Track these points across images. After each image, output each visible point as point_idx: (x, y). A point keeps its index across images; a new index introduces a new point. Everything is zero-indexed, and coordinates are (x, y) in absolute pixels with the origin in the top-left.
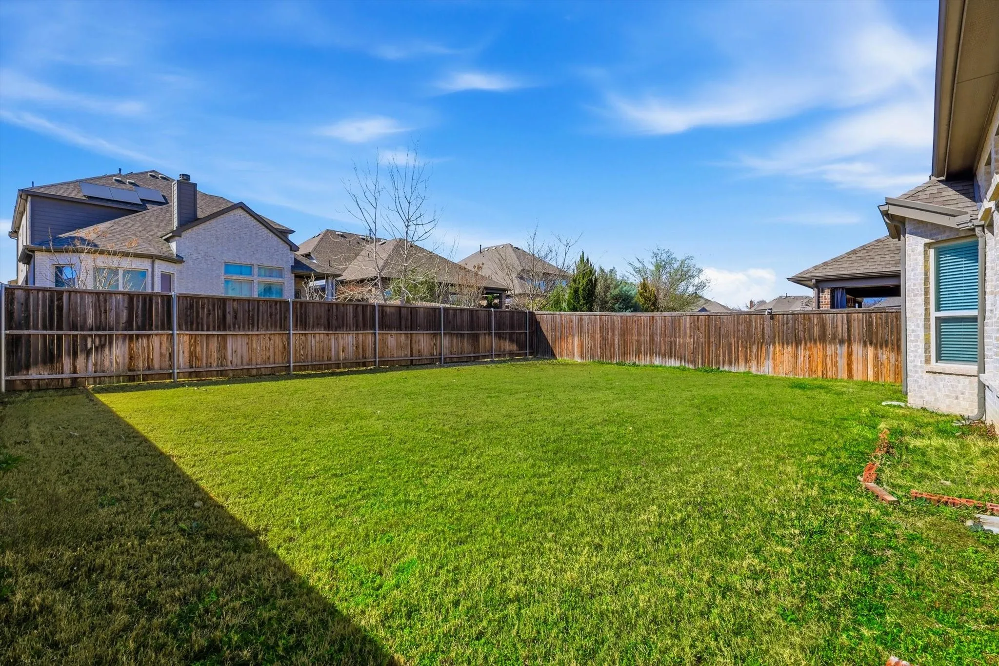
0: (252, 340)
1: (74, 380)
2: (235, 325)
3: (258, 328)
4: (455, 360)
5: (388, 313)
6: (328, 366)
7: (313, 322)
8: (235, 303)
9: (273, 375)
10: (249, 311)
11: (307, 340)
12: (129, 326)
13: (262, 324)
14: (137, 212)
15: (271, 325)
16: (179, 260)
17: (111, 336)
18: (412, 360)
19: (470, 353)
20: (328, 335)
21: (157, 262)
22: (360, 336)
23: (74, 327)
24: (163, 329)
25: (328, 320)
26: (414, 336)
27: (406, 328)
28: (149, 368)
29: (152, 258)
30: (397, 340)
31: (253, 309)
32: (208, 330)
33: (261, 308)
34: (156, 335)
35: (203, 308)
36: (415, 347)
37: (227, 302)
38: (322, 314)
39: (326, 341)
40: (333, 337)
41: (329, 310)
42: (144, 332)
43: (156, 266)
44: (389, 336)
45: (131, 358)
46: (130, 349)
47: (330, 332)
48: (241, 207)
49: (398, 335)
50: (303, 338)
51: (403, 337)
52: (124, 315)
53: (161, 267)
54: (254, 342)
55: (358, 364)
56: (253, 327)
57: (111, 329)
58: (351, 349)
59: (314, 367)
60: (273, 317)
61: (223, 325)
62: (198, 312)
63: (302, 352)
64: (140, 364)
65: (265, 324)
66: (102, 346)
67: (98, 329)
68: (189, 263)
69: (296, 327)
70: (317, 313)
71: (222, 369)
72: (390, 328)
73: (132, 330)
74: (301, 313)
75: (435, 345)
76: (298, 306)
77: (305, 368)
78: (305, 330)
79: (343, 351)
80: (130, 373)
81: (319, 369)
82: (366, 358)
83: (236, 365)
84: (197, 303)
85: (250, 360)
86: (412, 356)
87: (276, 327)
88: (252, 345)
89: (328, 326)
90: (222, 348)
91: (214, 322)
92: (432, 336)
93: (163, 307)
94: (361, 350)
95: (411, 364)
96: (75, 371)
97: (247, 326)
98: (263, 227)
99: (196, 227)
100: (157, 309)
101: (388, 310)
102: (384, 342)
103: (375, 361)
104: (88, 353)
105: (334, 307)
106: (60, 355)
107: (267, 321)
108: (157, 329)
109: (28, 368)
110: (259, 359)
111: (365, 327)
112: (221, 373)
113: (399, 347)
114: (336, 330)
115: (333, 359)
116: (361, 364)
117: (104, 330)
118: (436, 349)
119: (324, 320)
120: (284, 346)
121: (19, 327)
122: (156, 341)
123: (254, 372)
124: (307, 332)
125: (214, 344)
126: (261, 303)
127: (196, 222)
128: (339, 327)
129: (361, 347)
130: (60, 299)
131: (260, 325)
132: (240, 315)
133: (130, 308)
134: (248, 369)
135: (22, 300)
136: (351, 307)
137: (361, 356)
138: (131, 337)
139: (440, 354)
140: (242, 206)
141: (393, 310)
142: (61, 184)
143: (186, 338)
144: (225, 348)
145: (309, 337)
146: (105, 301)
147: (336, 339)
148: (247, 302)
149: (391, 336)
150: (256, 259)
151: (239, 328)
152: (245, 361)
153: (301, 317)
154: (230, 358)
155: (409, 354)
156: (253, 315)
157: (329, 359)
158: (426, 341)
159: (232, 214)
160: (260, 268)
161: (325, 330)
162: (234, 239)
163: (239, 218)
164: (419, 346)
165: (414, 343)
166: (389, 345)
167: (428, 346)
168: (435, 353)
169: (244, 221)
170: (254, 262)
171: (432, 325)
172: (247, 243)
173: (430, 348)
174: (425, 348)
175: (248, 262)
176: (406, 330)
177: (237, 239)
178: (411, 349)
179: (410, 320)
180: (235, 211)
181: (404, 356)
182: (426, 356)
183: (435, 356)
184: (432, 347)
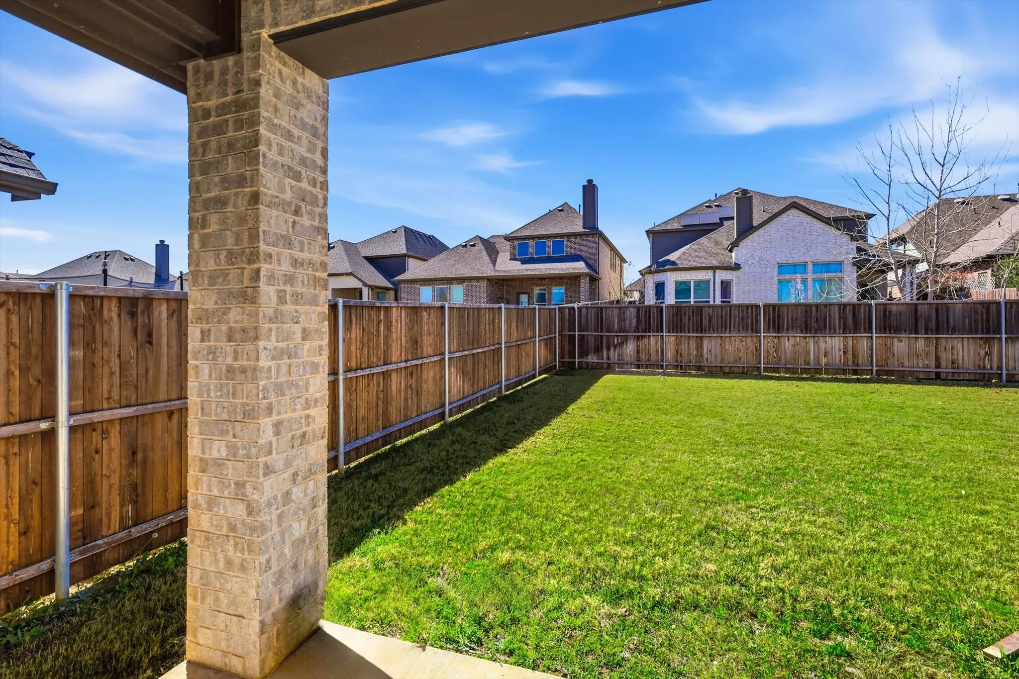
0: (725, 342)
1: (608, 364)
2: (711, 328)
3: (730, 330)
5: (894, 312)
6: (805, 371)
7: (788, 325)
8: (711, 309)
9: (743, 374)
10: (722, 316)
11: (779, 342)
12: (637, 330)
13: (734, 327)
14: (714, 230)
15: (743, 327)
16: (737, 267)
17: (627, 336)
18: (938, 374)
20: (805, 338)
21: (718, 272)
22: (850, 339)
23: (608, 331)
24: (657, 332)
25: (806, 322)
26: (943, 342)
27: (926, 330)
28: (649, 360)
29: (714, 268)
30: (909, 346)
31: (726, 314)
32: (689, 332)
33: (733, 312)
34: (653, 336)
35: (685, 314)
36: (943, 355)
37: (704, 309)
38: (799, 317)
39: (802, 344)
40: (812, 340)
41: (806, 312)
42: (645, 334)
43: (717, 275)
44: (896, 340)
45: (638, 352)
46: (638, 346)
47: (808, 335)
48: (794, 207)
49: (913, 340)
50: (776, 340)
51: (921, 344)
52: (634, 321)
53: (722, 275)
54: (727, 343)
55: (846, 372)
56: (726, 329)
57: (627, 332)
58: (837, 354)
59: (787, 370)
60: (745, 320)
61: (700, 328)
62: (681, 318)
63: (775, 355)
64: (643, 357)
65: (737, 326)
66: (623, 343)
67: (620, 332)
68: (745, 268)
69: (768, 330)
70: (793, 315)
71: (699, 364)
72: (897, 330)
73: (638, 332)
74: (774, 316)
75: (988, 354)
76: (771, 309)
77: (776, 370)
78: (778, 333)
79: (825, 356)
80: (637, 363)
81: (794, 373)
82: (858, 365)
83: (711, 363)
84: (681, 312)
85: (723, 359)
86: (938, 366)
87: (747, 330)
88: (725, 347)
89: (806, 329)
90: (699, 347)
91: (693, 326)
92: (981, 342)
93: (657, 315)
94: (850, 356)
95: (937, 378)
96: (608, 359)
97: (720, 330)
98: (818, 221)
99: (751, 236)
100: (654, 317)
102: (888, 349)
103: (872, 370)
104: (615, 347)
105: (814, 308)
106: (602, 348)
107: (739, 325)
108: (654, 332)
109: (587, 355)
110: (729, 359)
111: (856, 329)
112: (699, 368)
113: (913, 354)
114: (816, 333)
115: (812, 363)
116: (851, 371)
117: (623, 332)
118: (991, 361)
119: (800, 323)
120: (756, 347)
121: (583, 331)
122: (652, 340)
123: (727, 370)
124: (780, 335)
125: (693, 344)
126: (733, 308)
127: (752, 231)
128: (819, 330)
129: (850, 352)
130: (602, 313)
131: (732, 328)
132: (714, 319)
133: (638, 317)
134: (721, 367)
135: (585, 314)
136: (838, 308)
137: (850, 363)
138: (638, 337)
139: (1000, 368)
140: (795, 205)
141: (902, 309)
142: (670, 220)
143: (672, 339)
144: (702, 348)
145: (782, 340)
146: (624, 313)
147: (816, 342)
148: (720, 309)
149: (900, 340)
150: (811, 256)
151: (714, 330)
152: (719, 359)
153: (774, 319)
154: (705, 356)
155: (933, 364)
156: (726, 319)
157: (807, 363)
158: (969, 349)
159: (785, 215)
160: (815, 264)
161: (801, 332)
162: (787, 240)
163: (792, 218)
164: (952, 354)
165: (943, 349)
166: (896, 352)
167: (972, 355)
168: (988, 366)
169: (797, 219)
170: (808, 259)
171: (980, 327)
172: (800, 241)
173: (977, 359)
174: (966, 358)
175: (802, 260)
176: (926, 333)
177: (790, 239)
178: (938, 359)
179: (934, 321)
180: (788, 212)
181: (923, 367)
182: (968, 369)
183: (988, 371)
184: (982, 357)
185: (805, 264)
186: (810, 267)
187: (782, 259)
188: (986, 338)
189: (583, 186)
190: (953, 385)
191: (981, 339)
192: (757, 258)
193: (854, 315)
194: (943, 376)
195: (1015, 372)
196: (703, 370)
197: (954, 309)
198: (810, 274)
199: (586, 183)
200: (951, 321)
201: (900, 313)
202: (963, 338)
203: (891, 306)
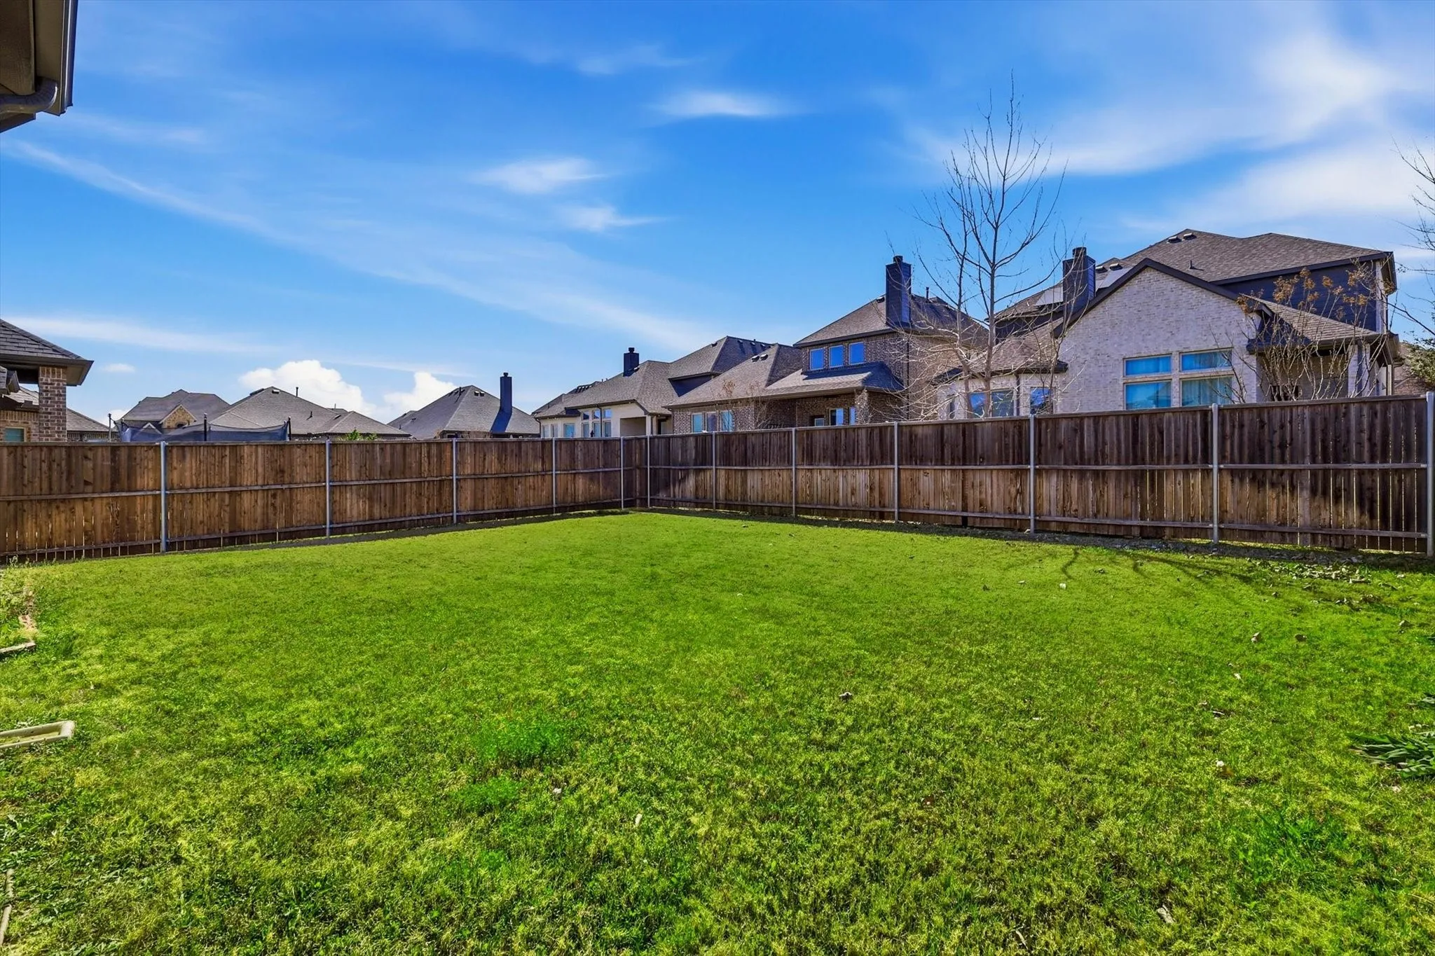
4: (1072, 529)
5: (920, 436)
11: (813, 477)
16: (1061, 368)
18: (965, 519)
19: (1128, 517)
20: (835, 470)
21: (1025, 377)
22: (877, 472)
26: (970, 476)
27: (953, 459)
29: (1015, 373)
30: (936, 481)
36: (970, 493)
39: (833, 479)
40: (841, 474)
43: (1022, 382)
44: (922, 474)
47: (838, 467)
48: (1149, 267)
49: (939, 473)
50: (809, 474)
51: (947, 478)
55: (872, 514)
58: (863, 493)
59: (824, 512)
68: (1074, 369)
71: (744, 504)
72: (922, 460)
75: (1020, 492)
79: (853, 494)
82: (884, 507)
83: (754, 501)
85: (764, 496)
86: (965, 509)
89: (836, 460)
92: (1012, 475)
94: (876, 495)
95: (961, 526)
99: (1083, 319)
101: (920, 431)
102: (914, 483)
111: (881, 459)
113: (939, 492)
114: (844, 465)
115: (841, 503)
116: (877, 514)
119: (830, 452)
124: (814, 467)
127: (1085, 310)
128: (848, 461)
129: (877, 489)
136: (864, 431)
137: (877, 503)
139: (1030, 513)
140: (1147, 264)
141: (929, 431)
145: (815, 474)
147: (845, 477)
149: (926, 474)
150: (1177, 343)
155: (960, 507)
157: (837, 504)
158: (998, 485)
159: (1135, 281)
160: (1184, 356)
161: (832, 464)
162: (1139, 319)
163: (1147, 285)
164: (980, 492)
165: (970, 486)
166: (921, 489)
167: (1002, 494)
168: (1020, 510)
169: (1155, 286)
170: (1174, 349)
171: (1011, 454)
172: (1160, 321)
173: (1008, 501)
174: (995, 497)
175: (1162, 350)
176: (953, 464)
177: (1144, 317)
178: (964, 498)
179: (961, 447)
180: (1141, 276)
181: (949, 510)
182: (997, 513)
183: (1017, 517)
184: (1013, 496)
185: (1167, 357)
186: (1176, 361)
187: (1130, 351)
188: (1017, 470)
189: (888, 267)
190: (982, 536)
191: (1012, 470)
192: (1092, 352)
193: (881, 440)
194: (970, 523)
195: (1048, 518)
196: (746, 510)
197: (983, 429)
198: (1176, 372)
199: (892, 262)
200: (979, 445)
201: (926, 437)
202: (992, 470)
203: (916, 428)
